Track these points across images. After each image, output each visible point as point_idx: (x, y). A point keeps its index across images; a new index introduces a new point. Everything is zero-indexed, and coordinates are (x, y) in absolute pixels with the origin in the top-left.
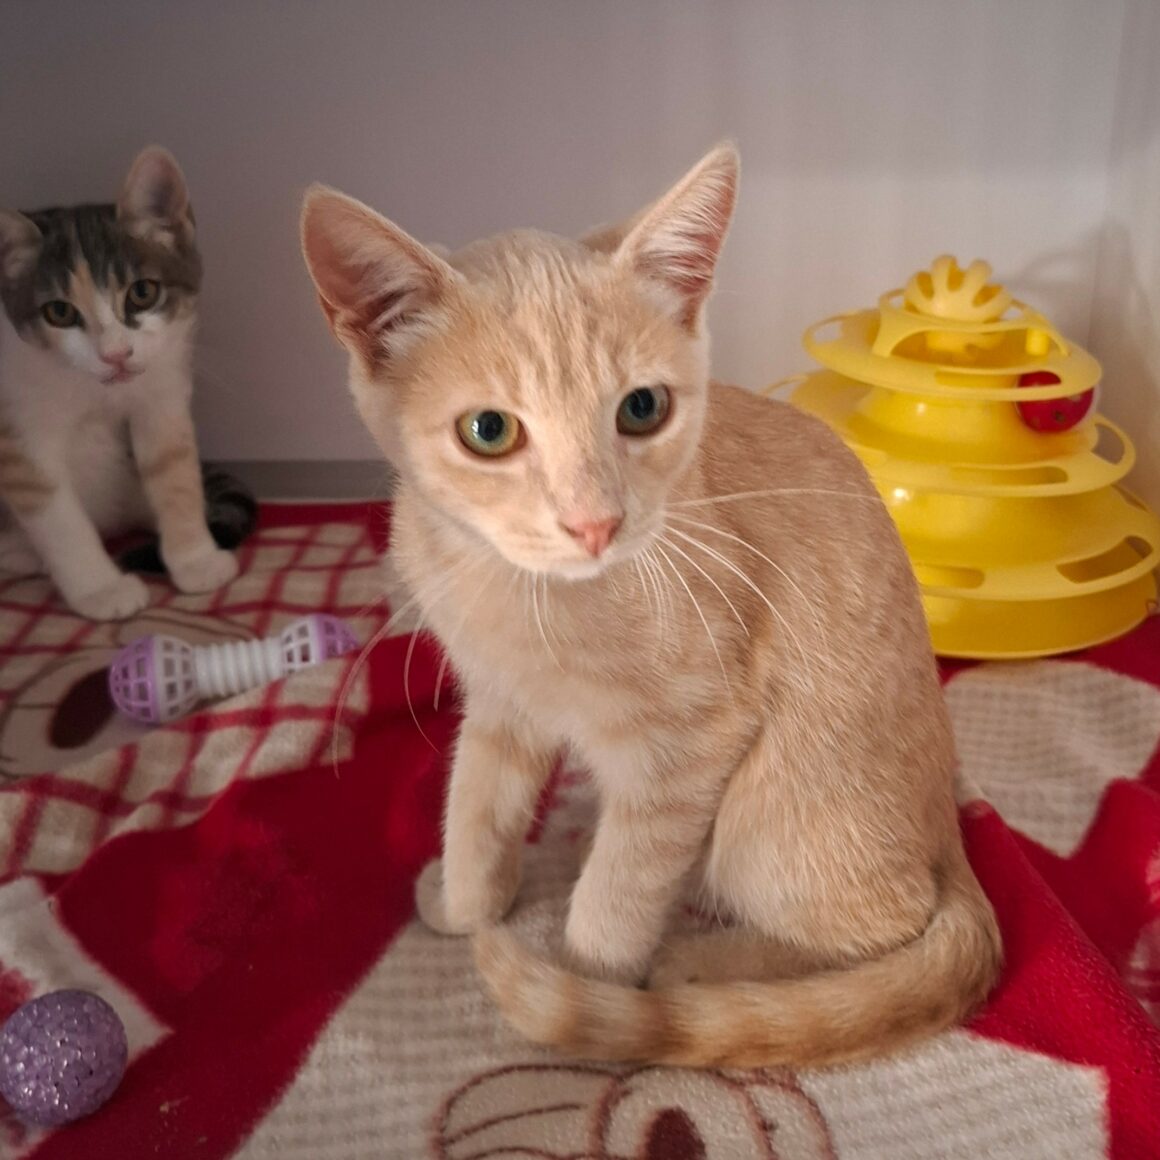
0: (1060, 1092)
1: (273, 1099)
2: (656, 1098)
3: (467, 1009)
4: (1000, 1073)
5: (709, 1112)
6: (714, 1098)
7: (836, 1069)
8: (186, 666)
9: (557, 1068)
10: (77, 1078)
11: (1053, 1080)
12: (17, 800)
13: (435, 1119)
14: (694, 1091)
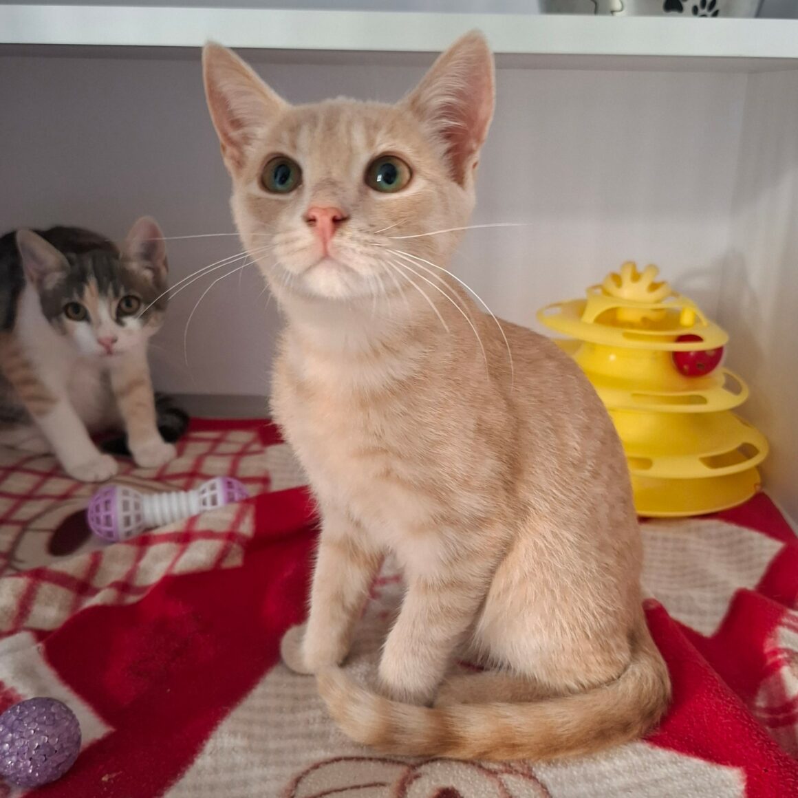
0: (713, 783)
1: (179, 775)
2: (437, 780)
3: (312, 721)
4: (671, 770)
5: (473, 790)
6: (477, 781)
7: (559, 765)
8: (137, 506)
9: (371, 759)
10: (45, 755)
11: (707, 776)
12: (22, 583)
13: (286, 790)
14: (463, 776)
